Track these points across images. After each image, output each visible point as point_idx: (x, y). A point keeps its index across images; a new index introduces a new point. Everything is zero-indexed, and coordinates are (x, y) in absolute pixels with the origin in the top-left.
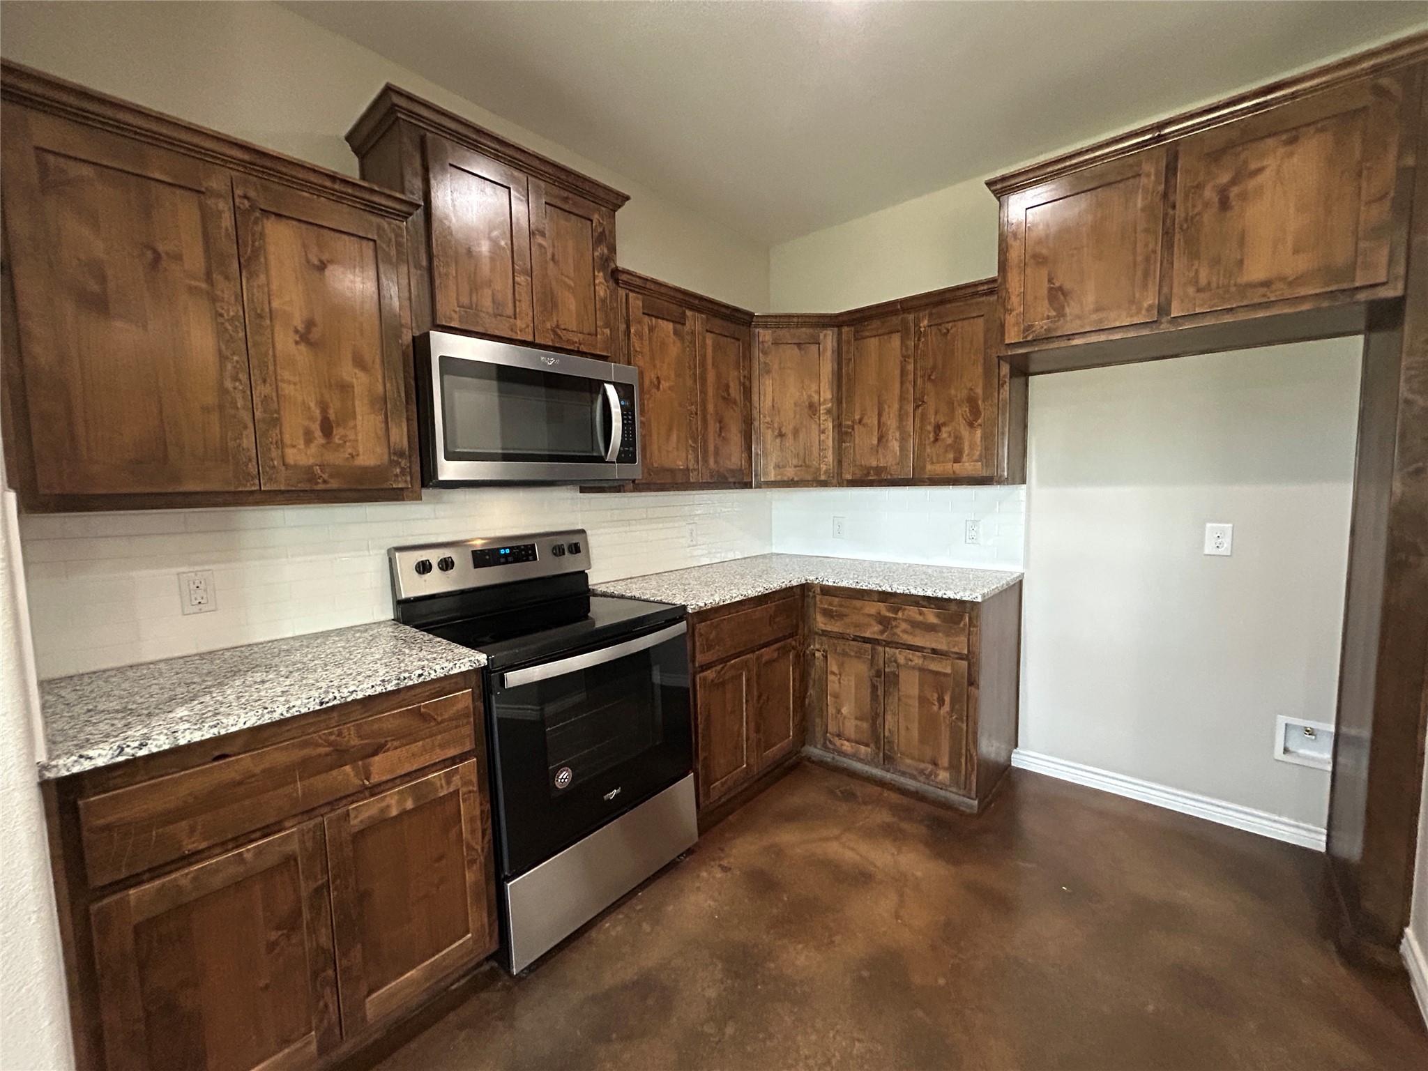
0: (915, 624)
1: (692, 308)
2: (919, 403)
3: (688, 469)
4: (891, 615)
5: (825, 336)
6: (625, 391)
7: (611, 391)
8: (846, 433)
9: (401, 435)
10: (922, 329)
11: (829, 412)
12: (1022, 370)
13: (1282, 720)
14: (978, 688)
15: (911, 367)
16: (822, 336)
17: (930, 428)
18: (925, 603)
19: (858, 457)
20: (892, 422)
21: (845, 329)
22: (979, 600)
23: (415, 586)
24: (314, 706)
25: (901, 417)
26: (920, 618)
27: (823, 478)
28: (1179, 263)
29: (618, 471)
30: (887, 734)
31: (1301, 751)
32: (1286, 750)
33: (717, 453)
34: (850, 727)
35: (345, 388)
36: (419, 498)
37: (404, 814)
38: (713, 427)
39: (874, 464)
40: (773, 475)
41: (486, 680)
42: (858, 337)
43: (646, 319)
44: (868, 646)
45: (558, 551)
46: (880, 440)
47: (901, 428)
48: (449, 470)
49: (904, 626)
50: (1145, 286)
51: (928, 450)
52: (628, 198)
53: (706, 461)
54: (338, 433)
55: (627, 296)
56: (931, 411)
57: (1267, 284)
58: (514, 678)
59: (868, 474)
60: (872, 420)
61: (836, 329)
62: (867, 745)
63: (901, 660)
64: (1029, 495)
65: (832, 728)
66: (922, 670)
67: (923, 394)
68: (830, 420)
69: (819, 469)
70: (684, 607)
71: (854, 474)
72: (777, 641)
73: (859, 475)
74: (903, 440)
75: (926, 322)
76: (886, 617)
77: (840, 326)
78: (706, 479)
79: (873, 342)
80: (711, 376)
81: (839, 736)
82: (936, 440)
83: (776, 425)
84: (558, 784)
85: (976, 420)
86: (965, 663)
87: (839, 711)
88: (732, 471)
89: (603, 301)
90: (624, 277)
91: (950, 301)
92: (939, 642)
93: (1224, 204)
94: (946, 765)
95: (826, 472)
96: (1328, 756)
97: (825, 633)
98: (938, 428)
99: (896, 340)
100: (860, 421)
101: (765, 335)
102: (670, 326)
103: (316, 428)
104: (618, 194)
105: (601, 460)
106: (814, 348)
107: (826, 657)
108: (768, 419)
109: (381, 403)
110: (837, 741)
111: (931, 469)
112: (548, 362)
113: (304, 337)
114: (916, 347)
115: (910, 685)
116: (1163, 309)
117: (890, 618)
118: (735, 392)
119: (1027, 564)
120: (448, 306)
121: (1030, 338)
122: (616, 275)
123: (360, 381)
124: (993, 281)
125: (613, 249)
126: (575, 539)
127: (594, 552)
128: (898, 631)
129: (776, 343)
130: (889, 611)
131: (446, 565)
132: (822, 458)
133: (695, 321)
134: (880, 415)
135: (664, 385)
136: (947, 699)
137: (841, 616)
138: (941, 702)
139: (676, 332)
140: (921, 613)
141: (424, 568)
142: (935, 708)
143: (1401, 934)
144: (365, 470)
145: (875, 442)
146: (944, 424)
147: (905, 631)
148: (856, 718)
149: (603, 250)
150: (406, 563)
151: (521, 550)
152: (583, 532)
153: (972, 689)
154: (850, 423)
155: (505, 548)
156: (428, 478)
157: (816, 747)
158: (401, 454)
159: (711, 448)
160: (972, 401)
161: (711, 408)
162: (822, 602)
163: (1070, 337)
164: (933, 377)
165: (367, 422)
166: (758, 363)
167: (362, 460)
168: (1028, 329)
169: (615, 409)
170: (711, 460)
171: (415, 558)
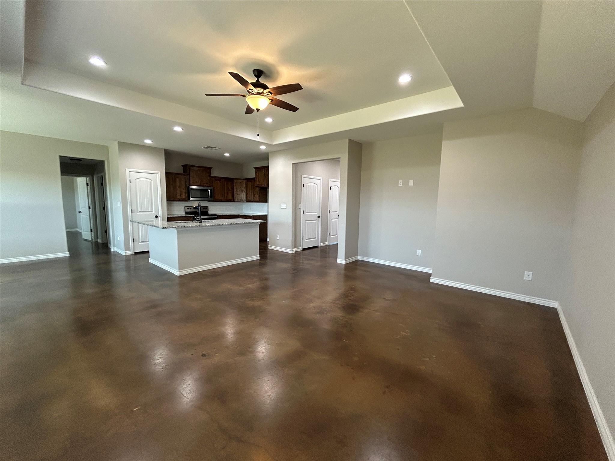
2: (253, 192)
6: (211, 190)
7: (209, 190)
8: (247, 194)
9: (187, 195)
11: (244, 192)
15: (252, 187)
20: (251, 194)
23: (187, 211)
29: (211, 199)
35: (182, 191)
36: (188, 202)
38: (226, 194)
39: (249, 199)
40: (236, 200)
42: (247, 182)
43: (216, 181)
45: (205, 209)
46: (250, 196)
48: (191, 198)
51: (254, 198)
54: (181, 195)
55: (213, 179)
59: (249, 201)
60: (249, 193)
61: (245, 180)
69: (243, 200)
74: (252, 196)
75: (252, 181)
78: (225, 200)
79: (249, 183)
80: (226, 187)
88: (230, 200)
101: (235, 181)
102: (219, 181)
103: (180, 195)
104: (211, 168)
105: (208, 198)
106: (242, 182)
109: (185, 193)
112: (201, 188)
113: (179, 187)
118: (230, 188)
120: (191, 183)
123: (183, 190)
124: (255, 178)
127: (209, 209)
129: (237, 182)
131: (190, 209)
132: (244, 198)
133: (223, 180)
135: (218, 188)
141: (188, 209)
144: (184, 199)
150: (186, 208)
152: (207, 206)
156: (189, 200)
158: (187, 197)
159: (226, 196)
161: (226, 191)
164: (254, 188)
165: (184, 194)
166: (234, 185)
167: (184, 198)
168: (257, 185)
169: (210, 192)
170: (226, 198)
171: (187, 208)
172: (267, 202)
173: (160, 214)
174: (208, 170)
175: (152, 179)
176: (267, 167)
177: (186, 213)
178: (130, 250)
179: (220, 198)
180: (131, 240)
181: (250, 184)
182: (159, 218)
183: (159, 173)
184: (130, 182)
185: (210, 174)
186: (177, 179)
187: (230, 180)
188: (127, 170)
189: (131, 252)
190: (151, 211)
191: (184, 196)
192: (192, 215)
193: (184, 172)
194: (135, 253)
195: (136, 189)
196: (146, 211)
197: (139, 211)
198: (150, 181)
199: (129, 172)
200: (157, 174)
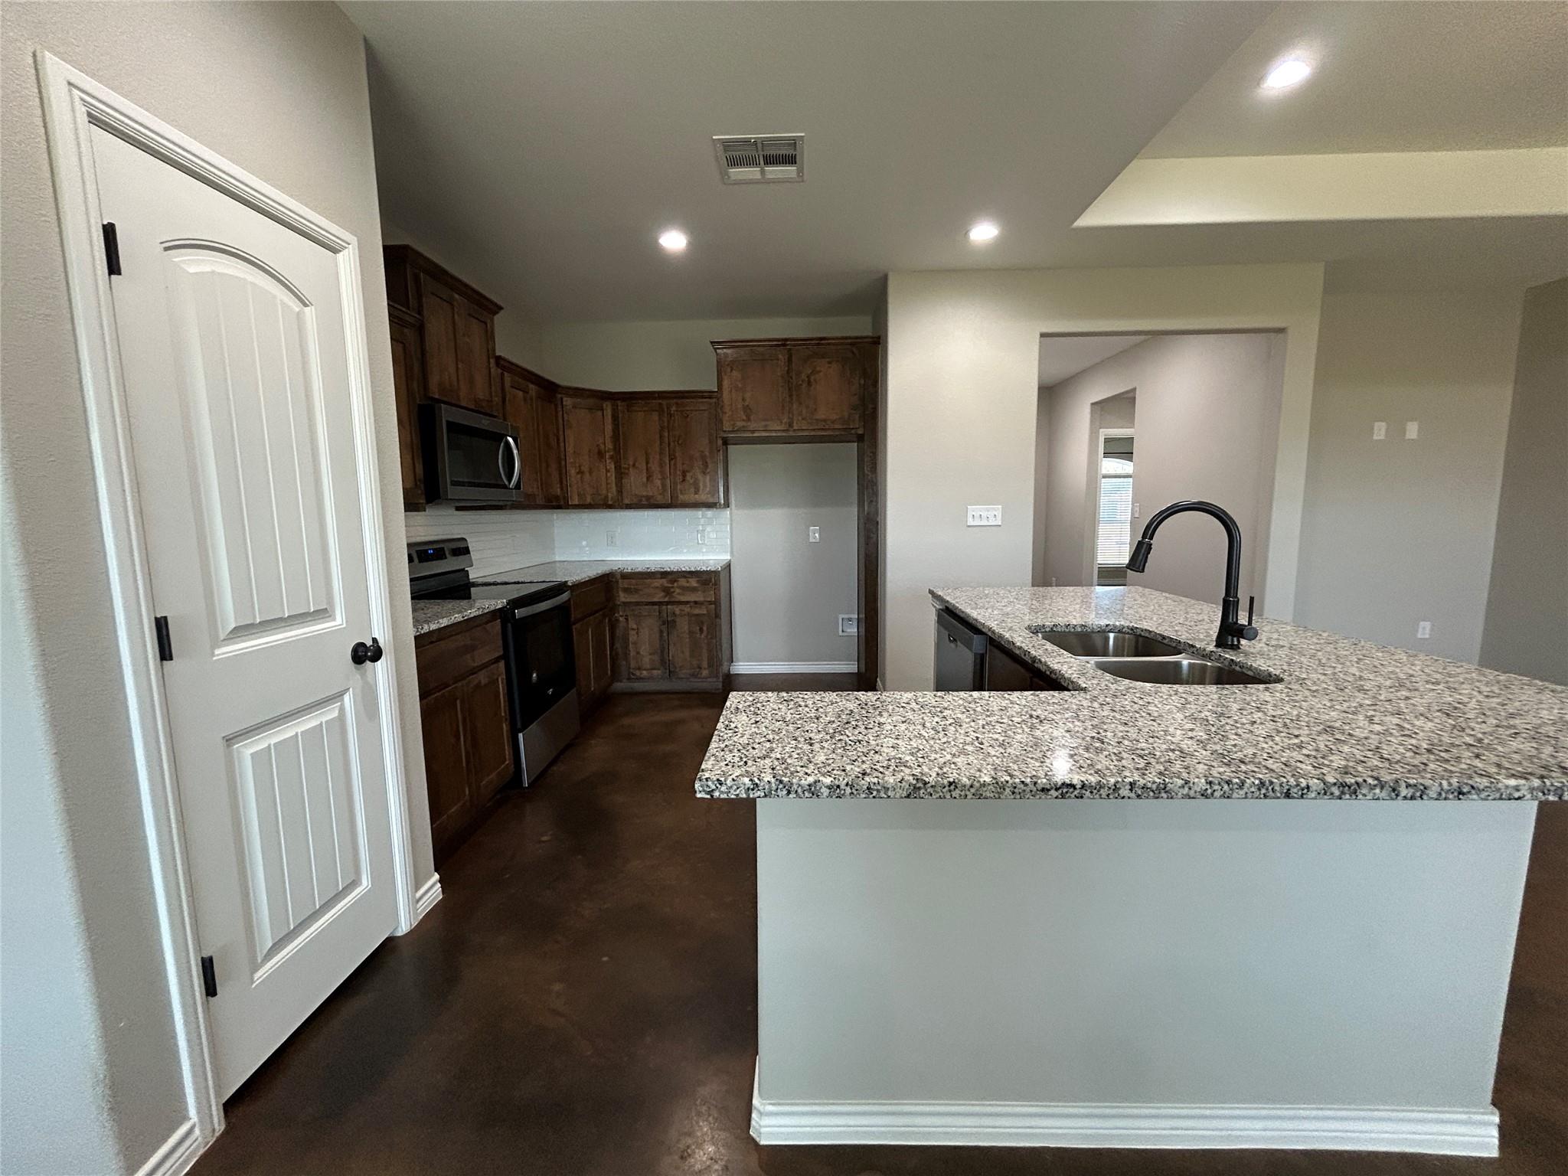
0: (683, 588)
1: (531, 382)
4: (670, 585)
5: (607, 406)
6: (517, 443)
7: (511, 441)
8: (624, 473)
10: (672, 412)
11: (611, 457)
12: (726, 442)
13: (841, 617)
14: (720, 619)
15: (666, 434)
16: (604, 405)
17: (679, 473)
18: (688, 576)
19: (633, 488)
20: (655, 468)
21: (621, 403)
22: (720, 569)
25: (661, 466)
26: (688, 585)
27: (610, 503)
28: (795, 406)
30: (670, 658)
31: (849, 630)
32: (843, 631)
33: (546, 484)
34: (646, 661)
37: (484, 687)
38: (544, 466)
39: (644, 494)
40: (577, 500)
41: (507, 615)
43: (512, 390)
44: (656, 607)
46: (648, 479)
47: (662, 473)
49: (678, 591)
50: (783, 413)
51: (679, 487)
52: (501, 308)
55: (505, 375)
56: (680, 463)
57: (825, 421)
58: (519, 613)
59: (641, 500)
61: (614, 402)
62: (659, 669)
63: (678, 612)
64: (731, 514)
65: (633, 664)
66: (688, 614)
67: (674, 451)
68: (613, 463)
69: (607, 497)
70: (566, 582)
71: (631, 500)
72: (601, 610)
73: (635, 501)
75: (673, 408)
76: (666, 587)
79: (640, 415)
81: (639, 669)
82: (684, 480)
83: (577, 465)
85: (706, 470)
86: (713, 606)
87: (638, 653)
89: (493, 378)
90: (502, 362)
91: (687, 398)
92: (698, 597)
93: (809, 383)
94: (706, 666)
95: (612, 498)
96: (856, 630)
97: (625, 604)
98: (684, 473)
99: (655, 416)
101: (567, 401)
102: (522, 394)
104: (496, 305)
107: (627, 619)
108: (572, 460)
110: (638, 673)
111: (682, 497)
112: (485, 423)
114: (669, 422)
115: (683, 625)
116: (791, 425)
117: (669, 587)
119: (732, 553)
120: (434, 387)
121: (735, 429)
122: (496, 360)
124: (712, 392)
125: (494, 342)
126: (463, 544)
127: (474, 555)
128: (674, 594)
129: (574, 407)
130: (668, 583)
132: (608, 489)
133: (533, 389)
134: (647, 463)
136: (705, 628)
137: (637, 591)
138: (701, 630)
139: (524, 399)
140: (687, 582)
142: (698, 635)
143: (876, 681)
145: (645, 479)
146: (688, 471)
147: (679, 594)
148: (650, 654)
149: (490, 343)
151: (439, 551)
153: (718, 620)
154: (626, 466)
155: (430, 549)
157: (621, 682)
158: (421, 480)
160: (703, 458)
162: (624, 584)
163: (753, 432)
164: (680, 442)
168: (734, 424)
169: (515, 453)
170: (545, 489)
171: (417, 552)
173: (380, 630)
175: (304, 292)
179: (530, 490)
180: (184, 977)
181: (648, 423)
182: (380, 659)
183: (354, 248)
184: (112, 267)
185: (492, 337)
190: (320, 604)
196: (258, 621)
197: (233, 626)
198: (297, 310)
199: (89, 115)
200: (335, 251)
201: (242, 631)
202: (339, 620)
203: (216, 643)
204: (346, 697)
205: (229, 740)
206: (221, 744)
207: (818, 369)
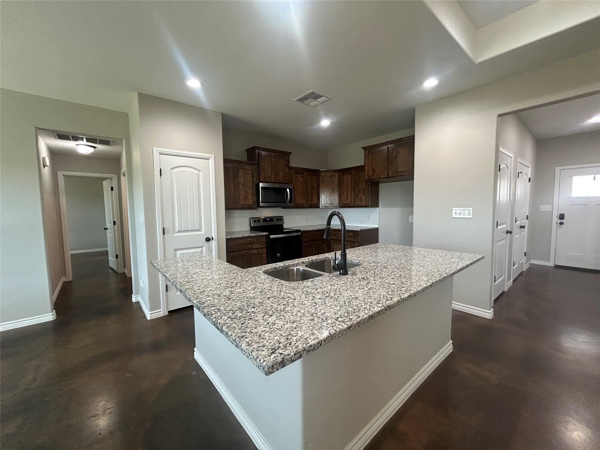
0: (349, 236)
1: (305, 171)
2: (354, 190)
3: (304, 204)
5: (336, 174)
6: (290, 190)
7: (288, 190)
8: (341, 196)
9: (255, 199)
11: (337, 191)
12: (376, 183)
15: (353, 182)
17: (356, 195)
18: (350, 232)
19: (343, 201)
20: (349, 194)
21: (340, 173)
23: (254, 224)
24: (247, 236)
25: (351, 193)
27: (336, 206)
28: (390, 167)
29: (289, 204)
33: (311, 201)
35: (247, 192)
36: (256, 209)
37: (256, 254)
38: (310, 195)
39: (346, 203)
41: (267, 237)
42: (343, 175)
43: (295, 175)
45: (278, 220)
46: (347, 197)
47: (351, 195)
48: (261, 204)
49: (347, 236)
50: (386, 171)
51: (356, 200)
53: (308, 202)
54: (247, 199)
55: (292, 171)
56: (356, 192)
57: (401, 172)
58: (272, 236)
59: (345, 205)
60: (346, 193)
61: (339, 173)
64: (379, 210)
67: (355, 188)
68: (337, 193)
70: (301, 230)
71: (342, 205)
72: (321, 240)
74: (351, 197)
75: (355, 173)
77: (339, 172)
78: (308, 206)
79: (346, 176)
80: (309, 184)
82: (357, 198)
83: (325, 193)
84: (278, 256)
85: (364, 194)
88: (314, 204)
89: (287, 173)
90: (291, 168)
91: (359, 169)
92: (353, 239)
93: (396, 157)
95: (336, 204)
98: (358, 195)
99: (350, 176)
100: (343, 193)
101: (322, 174)
102: (300, 175)
103: (244, 199)
104: (290, 152)
105: (286, 202)
106: (333, 177)
107: (333, 245)
109: (252, 194)
111: (357, 204)
112: (277, 186)
113: (243, 186)
114: (354, 177)
118: (315, 187)
119: (379, 225)
120: (262, 178)
122: (289, 168)
123: (249, 191)
124: (364, 165)
125: (289, 162)
126: (281, 218)
127: (285, 221)
129: (325, 176)
131: (259, 221)
132: (335, 202)
133: (306, 173)
134: (347, 192)
135: (299, 187)
137: (336, 236)
139: (302, 176)
140: (350, 234)
144: (250, 205)
147: (347, 238)
149: (287, 163)
151: (271, 219)
152: (282, 216)
154: (341, 194)
155: (268, 219)
156: (258, 206)
158: (255, 202)
159: (309, 199)
160: (363, 190)
161: (309, 191)
162: (333, 233)
163: (375, 179)
164: (356, 184)
165: (250, 197)
166: (321, 181)
167: (250, 203)
168: (368, 177)
169: (289, 193)
170: (309, 202)
171: (254, 220)
172: (378, 207)
173: (214, 235)
174: (285, 155)
175: (200, 169)
176: (413, 137)
177: (253, 229)
178: (161, 309)
179: (302, 203)
180: (163, 287)
181: (348, 178)
182: (213, 241)
183: (213, 158)
184: (161, 175)
185: (288, 162)
186: (241, 171)
187: (315, 173)
188: (156, 150)
189: (162, 312)
190: (199, 229)
191: (250, 201)
192: (265, 234)
193: (249, 159)
194: (169, 312)
195: (172, 188)
196: (189, 230)
197: (178, 230)
198: (197, 173)
199: (159, 153)
200: (208, 159)
201: (179, 232)
202: (203, 232)
203: (174, 233)
204: (204, 247)
205: (176, 250)
206: (173, 250)
207: (399, 151)
